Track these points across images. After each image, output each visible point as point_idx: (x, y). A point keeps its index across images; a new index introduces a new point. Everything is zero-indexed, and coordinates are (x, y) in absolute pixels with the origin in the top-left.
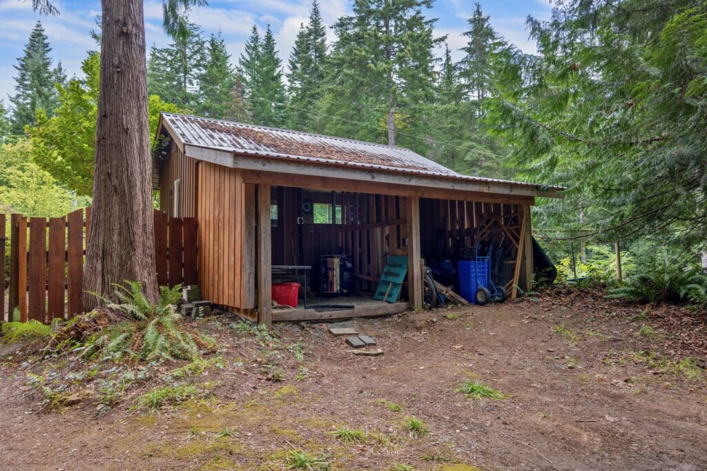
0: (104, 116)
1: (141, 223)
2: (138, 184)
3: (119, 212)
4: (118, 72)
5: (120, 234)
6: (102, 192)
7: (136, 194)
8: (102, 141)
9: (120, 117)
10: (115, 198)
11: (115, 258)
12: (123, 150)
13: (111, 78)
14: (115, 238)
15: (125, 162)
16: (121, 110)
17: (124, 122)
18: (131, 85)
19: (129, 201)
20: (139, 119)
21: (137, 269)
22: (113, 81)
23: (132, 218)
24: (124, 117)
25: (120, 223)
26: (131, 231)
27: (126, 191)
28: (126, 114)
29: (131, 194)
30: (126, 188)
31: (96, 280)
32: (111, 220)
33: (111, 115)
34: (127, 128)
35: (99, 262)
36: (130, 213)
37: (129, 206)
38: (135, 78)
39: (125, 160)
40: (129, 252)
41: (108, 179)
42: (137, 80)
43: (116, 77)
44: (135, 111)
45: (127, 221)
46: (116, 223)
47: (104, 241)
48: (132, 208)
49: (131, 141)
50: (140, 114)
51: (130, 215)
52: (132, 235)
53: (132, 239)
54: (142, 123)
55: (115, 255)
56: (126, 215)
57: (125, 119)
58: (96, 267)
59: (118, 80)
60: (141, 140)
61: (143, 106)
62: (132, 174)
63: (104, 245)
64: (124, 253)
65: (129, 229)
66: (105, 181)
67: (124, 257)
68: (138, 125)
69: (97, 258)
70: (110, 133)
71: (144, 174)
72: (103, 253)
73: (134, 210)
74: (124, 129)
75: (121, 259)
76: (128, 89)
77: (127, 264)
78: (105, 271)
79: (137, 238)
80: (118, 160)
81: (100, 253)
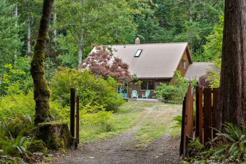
0: (225, 36)
1: (240, 93)
2: (240, 72)
3: (230, 87)
4: (231, 11)
5: (230, 99)
6: (223, 76)
7: (238, 77)
8: (224, 49)
9: (231, 36)
10: (229, 79)
11: (228, 111)
12: (233, 53)
13: (228, 15)
14: (228, 101)
15: (233, 60)
16: (232, 32)
17: (233, 38)
18: (237, 17)
19: (235, 81)
20: (241, 35)
21: (238, 117)
22: (229, 16)
23: (236, 90)
24: (233, 35)
25: (231, 93)
26: (235, 97)
27: (233, 76)
28: (234, 34)
29: (235, 77)
30: (233, 74)
31: (220, 122)
32: (227, 91)
33: (228, 35)
34: (235, 42)
35: (221, 113)
36: (235, 87)
37: (235, 84)
38: (239, 13)
39: (233, 59)
40: (234, 108)
41: (226, 70)
42: (240, 13)
43: (230, 14)
44: (239, 31)
45: (233, 92)
46: (229, 93)
47: (223, 102)
48: (236, 85)
49: (237, 49)
50: (241, 33)
51: (235, 88)
52: (236, 99)
53: (236, 101)
54: (242, 38)
55: (228, 109)
56: (233, 89)
57: (233, 37)
58: (220, 116)
59: (231, 16)
60: (242, 47)
61: (243, 27)
62: (236, 66)
63: (223, 104)
64: (232, 108)
65: (234, 96)
66: (225, 70)
67: (232, 111)
68: (241, 38)
69: (220, 111)
70: (227, 45)
71: (243, 66)
72: (223, 108)
73: (237, 86)
74: (233, 42)
75: (231, 111)
76: (235, 19)
77: (233, 114)
78: (224, 118)
79: (238, 101)
80: (230, 59)
81: (222, 108)
